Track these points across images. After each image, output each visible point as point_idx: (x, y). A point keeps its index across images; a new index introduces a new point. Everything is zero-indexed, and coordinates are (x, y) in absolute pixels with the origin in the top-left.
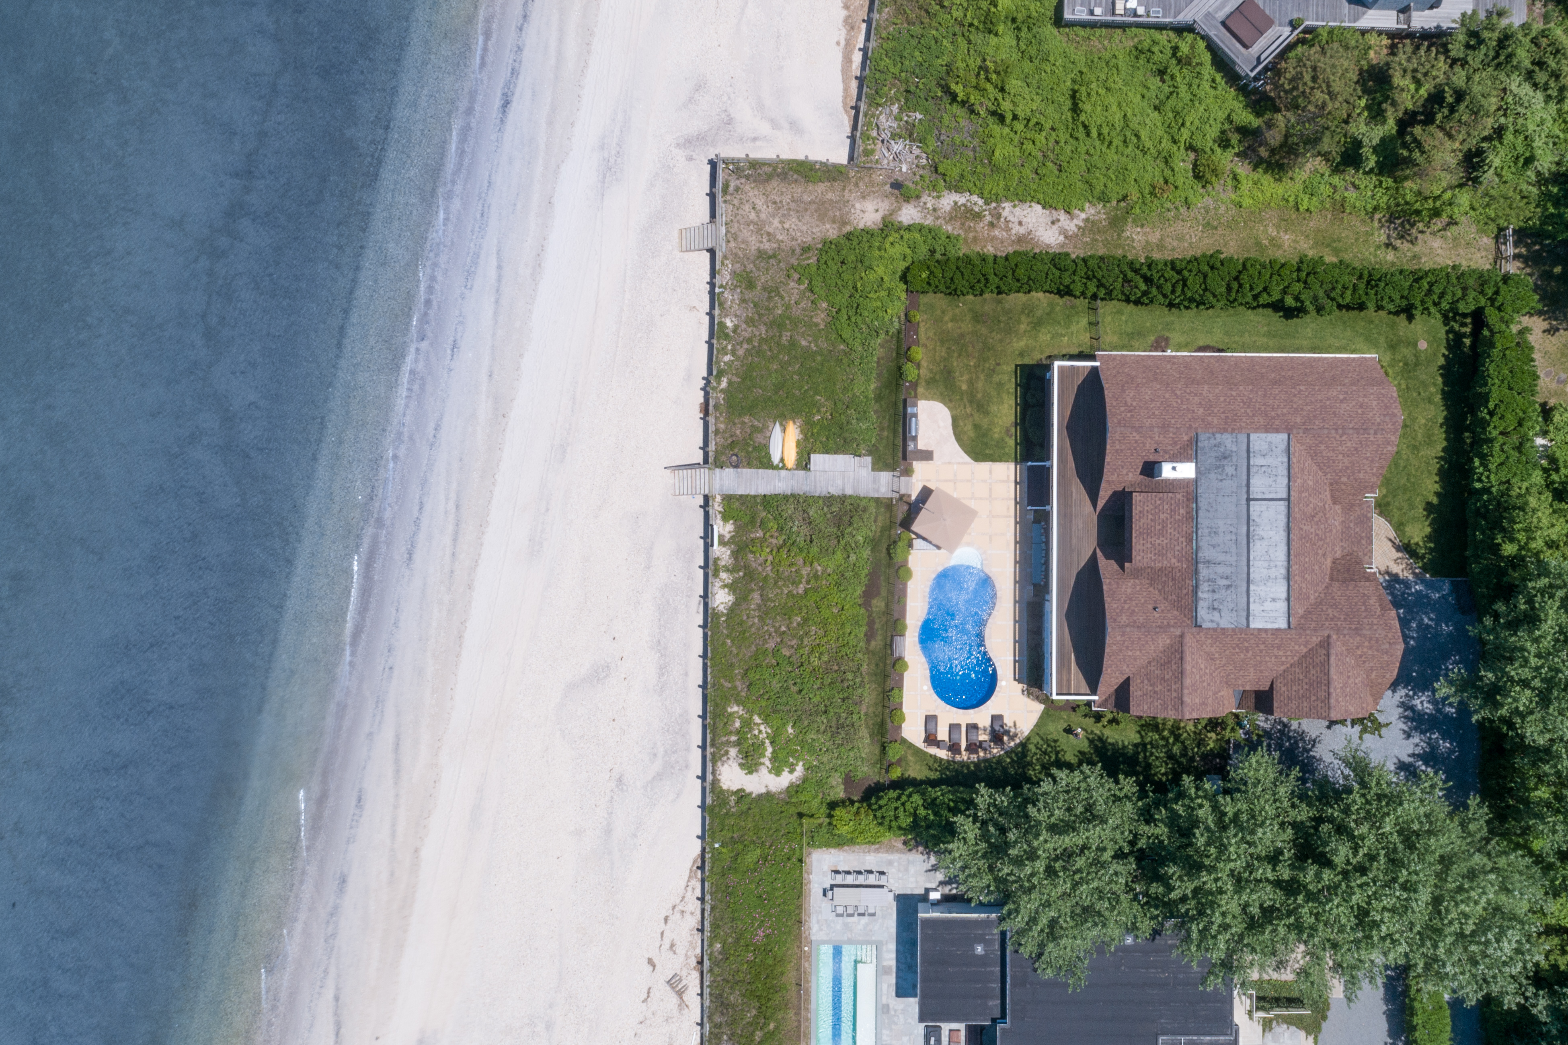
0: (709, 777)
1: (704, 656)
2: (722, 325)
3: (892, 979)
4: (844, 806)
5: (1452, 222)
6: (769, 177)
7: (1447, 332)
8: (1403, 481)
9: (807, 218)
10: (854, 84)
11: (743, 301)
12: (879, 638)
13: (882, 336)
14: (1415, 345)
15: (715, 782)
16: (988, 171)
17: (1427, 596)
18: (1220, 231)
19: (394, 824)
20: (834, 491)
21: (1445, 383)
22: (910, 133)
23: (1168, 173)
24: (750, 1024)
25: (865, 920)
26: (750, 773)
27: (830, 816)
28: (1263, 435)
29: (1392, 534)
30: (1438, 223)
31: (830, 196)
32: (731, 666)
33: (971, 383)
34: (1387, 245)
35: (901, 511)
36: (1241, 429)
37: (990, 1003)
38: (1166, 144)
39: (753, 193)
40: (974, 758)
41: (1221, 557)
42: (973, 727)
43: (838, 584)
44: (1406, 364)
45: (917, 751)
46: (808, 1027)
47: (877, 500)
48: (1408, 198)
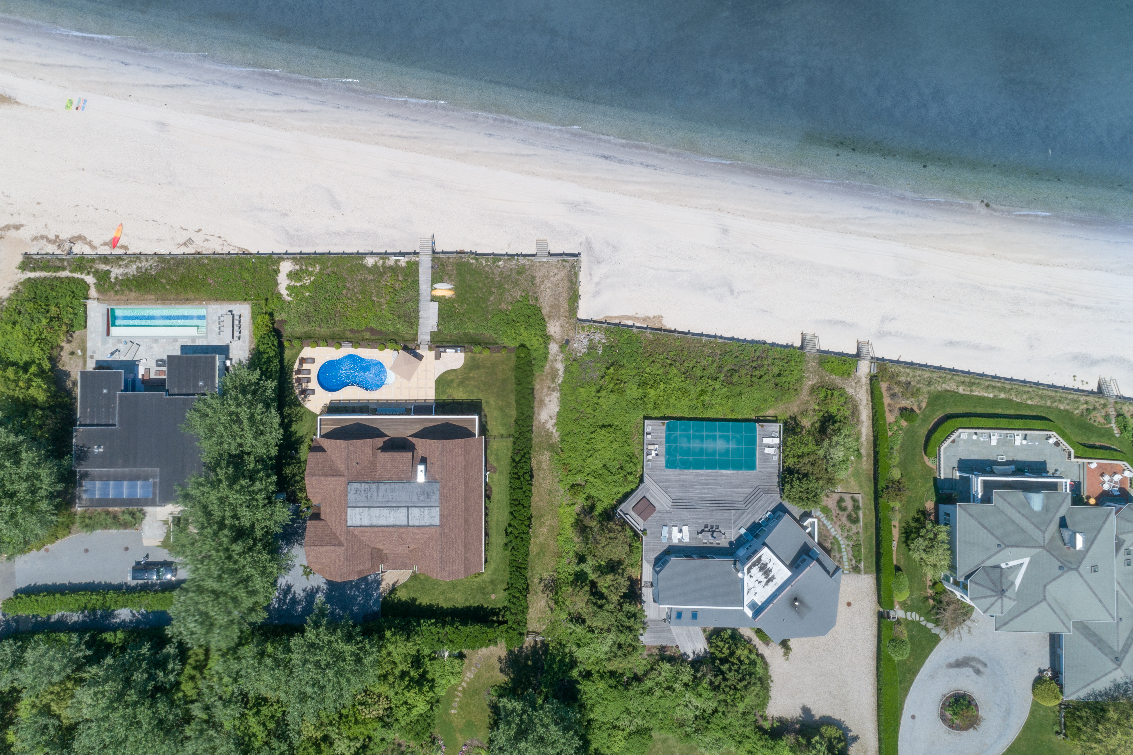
0: (285, 256)
1: (344, 253)
2: (500, 260)
3: (189, 343)
4: (270, 320)
5: (552, 611)
6: (571, 281)
7: (499, 609)
8: (427, 587)
9: (552, 299)
10: (617, 321)
11: (511, 270)
12: (351, 335)
13: (495, 336)
14: (493, 593)
15: (283, 259)
16: (573, 385)
17: (371, 599)
18: (548, 497)
19: (265, 110)
20: (421, 314)
21: (474, 607)
22: (592, 347)
23: (575, 471)
24: (169, 277)
25: (217, 330)
26: (288, 276)
27: (266, 313)
28: (438, 514)
29: (401, 582)
30: (552, 603)
31: (562, 310)
32: (338, 266)
33: (473, 378)
34: (541, 579)
35: (411, 345)
36: (442, 503)
37: (176, 389)
38: (587, 470)
39: (562, 274)
40: (294, 381)
41: (381, 494)
42: (308, 380)
43: (376, 316)
44: (484, 588)
45: (297, 354)
46: (167, 304)
47: (417, 334)
48: (563, 588)
